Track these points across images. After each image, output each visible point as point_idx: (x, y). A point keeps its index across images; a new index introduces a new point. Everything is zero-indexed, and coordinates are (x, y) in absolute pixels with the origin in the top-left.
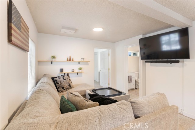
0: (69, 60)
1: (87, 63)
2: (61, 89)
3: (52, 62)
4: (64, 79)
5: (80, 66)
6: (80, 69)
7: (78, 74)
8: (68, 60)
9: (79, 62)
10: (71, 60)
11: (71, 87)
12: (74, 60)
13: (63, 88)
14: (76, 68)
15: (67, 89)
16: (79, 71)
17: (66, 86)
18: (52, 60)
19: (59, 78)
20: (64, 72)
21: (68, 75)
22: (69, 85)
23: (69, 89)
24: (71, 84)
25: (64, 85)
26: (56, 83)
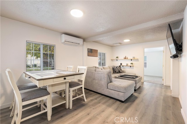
0: (125, 58)
1: (137, 60)
2: (115, 72)
5: (131, 62)
6: (132, 64)
7: (131, 67)
8: (124, 59)
9: (131, 60)
10: (126, 58)
12: (128, 58)
13: (116, 72)
14: (129, 63)
15: (118, 73)
16: (131, 65)
17: (117, 71)
18: (117, 59)
19: (115, 67)
20: (123, 65)
21: (120, 66)
22: (119, 71)
23: (119, 73)
24: (121, 71)
25: (116, 70)
26: (113, 69)
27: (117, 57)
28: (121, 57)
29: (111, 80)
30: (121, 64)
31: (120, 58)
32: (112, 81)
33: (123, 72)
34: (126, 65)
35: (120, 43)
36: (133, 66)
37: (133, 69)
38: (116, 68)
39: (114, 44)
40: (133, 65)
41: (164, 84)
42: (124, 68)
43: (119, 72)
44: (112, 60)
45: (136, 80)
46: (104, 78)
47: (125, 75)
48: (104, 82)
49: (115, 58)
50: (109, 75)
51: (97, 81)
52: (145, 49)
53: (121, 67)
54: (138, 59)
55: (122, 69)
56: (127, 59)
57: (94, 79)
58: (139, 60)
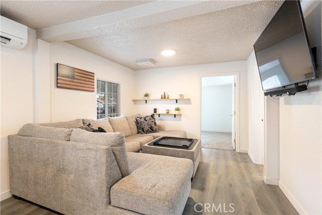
0: (164, 97)
1: (188, 101)
2: (141, 131)
3: (146, 101)
4: (145, 120)
5: (177, 106)
6: (178, 109)
7: (175, 117)
8: (162, 98)
9: (177, 100)
10: (166, 98)
11: (153, 131)
12: (170, 97)
13: (143, 130)
14: (172, 107)
15: (148, 132)
16: (177, 112)
17: (147, 128)
18: (146, 98)
19: (141, 118)
20: (159, 112)
21: (152, 116)
22: (151, 128)
23: (151, 132)
24: (154, 128)
25: (144, 126)
26: (137, 122)
27: (147, 95)
28: (156, 94)
29: (123, 168)
30: (155, 110)
31: (152, 97)
32: (127, 170)
33: (160, 129)
34: (165, 112)
35: (153, 61)
36: (181, 114)
37: (180, 120)
38: (143, 120)
39: (137, 61)
40: (181, 112)
41: (237, 150)
42: (161, 120)
43: (152, 130)
44: (135, 101)
45: (193, 152)
46: (96, 166)
47: (164, 138)
48: (96, 179)
49: (142, 97)
50: (117, 152)
51: (72, 177)
52: (202, 78)
53: (156, 116)
54: (189, 99)
55: (158, 122)
56: (168, 98)
57: (61, 170)
58: (192, 101)
